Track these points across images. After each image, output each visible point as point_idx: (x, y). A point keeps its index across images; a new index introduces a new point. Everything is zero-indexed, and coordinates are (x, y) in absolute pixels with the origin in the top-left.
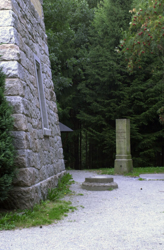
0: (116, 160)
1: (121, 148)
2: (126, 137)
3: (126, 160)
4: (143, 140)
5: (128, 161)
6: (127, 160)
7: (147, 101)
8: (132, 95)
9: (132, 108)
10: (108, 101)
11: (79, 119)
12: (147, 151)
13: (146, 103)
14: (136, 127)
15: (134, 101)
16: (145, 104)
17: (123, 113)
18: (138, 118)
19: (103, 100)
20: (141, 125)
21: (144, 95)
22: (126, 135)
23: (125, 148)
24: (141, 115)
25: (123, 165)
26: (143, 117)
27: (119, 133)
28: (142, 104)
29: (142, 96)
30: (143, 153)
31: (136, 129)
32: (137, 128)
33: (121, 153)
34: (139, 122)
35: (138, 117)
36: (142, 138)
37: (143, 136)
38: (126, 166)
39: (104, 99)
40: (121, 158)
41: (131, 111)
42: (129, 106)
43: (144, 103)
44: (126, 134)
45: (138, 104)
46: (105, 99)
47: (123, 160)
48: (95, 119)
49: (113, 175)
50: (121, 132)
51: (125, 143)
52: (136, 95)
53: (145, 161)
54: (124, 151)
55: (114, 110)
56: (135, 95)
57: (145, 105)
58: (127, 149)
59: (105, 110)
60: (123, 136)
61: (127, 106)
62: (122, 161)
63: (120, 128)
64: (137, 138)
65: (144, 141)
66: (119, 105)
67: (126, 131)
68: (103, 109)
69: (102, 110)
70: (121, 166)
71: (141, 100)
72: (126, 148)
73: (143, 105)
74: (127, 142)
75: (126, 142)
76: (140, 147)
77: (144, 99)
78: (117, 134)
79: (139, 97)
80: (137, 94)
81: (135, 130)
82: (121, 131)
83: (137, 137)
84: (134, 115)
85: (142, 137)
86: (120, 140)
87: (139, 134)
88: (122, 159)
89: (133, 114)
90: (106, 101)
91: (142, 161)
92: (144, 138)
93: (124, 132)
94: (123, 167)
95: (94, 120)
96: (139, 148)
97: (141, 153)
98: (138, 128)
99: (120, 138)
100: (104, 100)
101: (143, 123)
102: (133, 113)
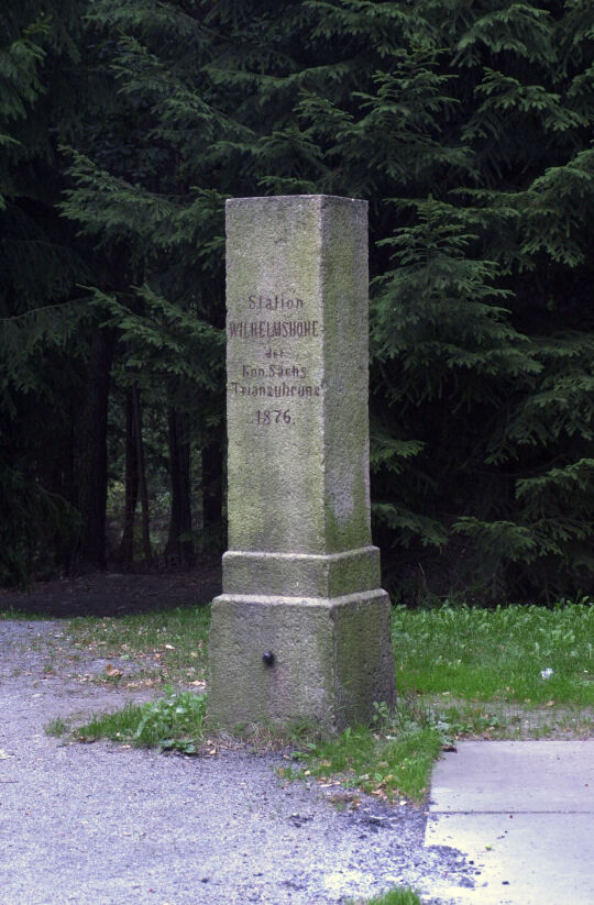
0: (225, 597)
1: (269, 487)
2: (317, 375)
3: (313, 602)
4: (546, 384)
5: (334, 614)
6: (327, 603)
7: (577, 80)
8: (462, 30)
9: (469, 135)
10: (279, 83)
11: (77, 224)
12: (570, 472)
13: (572, 93)
14: (487, 281)
15: (478, 76)
16: (563, 102)
17: (392, 172)
18: (509, 212)
19: (243, 76)
20: (531, 267)
21: (559, 32)
22: (319, 357)
23: (309, 482)
24: (530, 191)
25: (286, 651)
26: (548, 204)
27: (256, 330)
28: (539, 99)
29: (547, 41)
30: (543, 480)
31: (489, 300)
32: (495, 292)
33: (268, 536)
34: (519, 241)
35: (507, 205)
36: (537, 368)
37: (547, 350)
38: (314, 664)
39: (254, 70)
40: (269, 576)
41: (456, 155)
42: (438, 116)
43: (556, 97)
44: (317, 343)
45: (507, 102)
46: (262, 68)
47: (287, 600)
48: (185, 223)
49: (182, 751)
50: (277, 330)
51: (307, 432)
52: (497, 30)
53: (560, 542)
54: (301, 513)
55: (331, 152)
56: (489, 31)
57: (560, 113)
58: (329, 498)
59: (255, 150)
60: (289, 363)
61: (429, 119)
62: (281, 607)
63: (266, 286)
64: (493, 371)
65: (551, 388)
66: (357, 111)
67: (315, 311)
68: (242, 147)
69: (236, 152)
70: (270, 661)
71: (531, 72)
72: (320, 488)
73: (546, 112)
74: (328, 426)
75: (320, 420)
76: (522, 437)
77: (554, 65)
78: (234, 348)
79: (520, 47)
80: (499, 24)
81: (484, 309)
82: (271, 317)
83: (497, 359)
84: (479, 193)
85: (535, 358)
86: (266, 403)
87: (513, 335)
88: (277, 589)
89: (470, 183)
90: (267, 82)
91: (529, 542)
92: (553, 366)
93: (306, 328)
94: (285, 675)
95: (175, 230)
96: (513, 442)
97: (524, 485)
98: (503, 292)
99: (267, 382)
100: (249, 77)
101: (542, 256)
102: (475, 174)
